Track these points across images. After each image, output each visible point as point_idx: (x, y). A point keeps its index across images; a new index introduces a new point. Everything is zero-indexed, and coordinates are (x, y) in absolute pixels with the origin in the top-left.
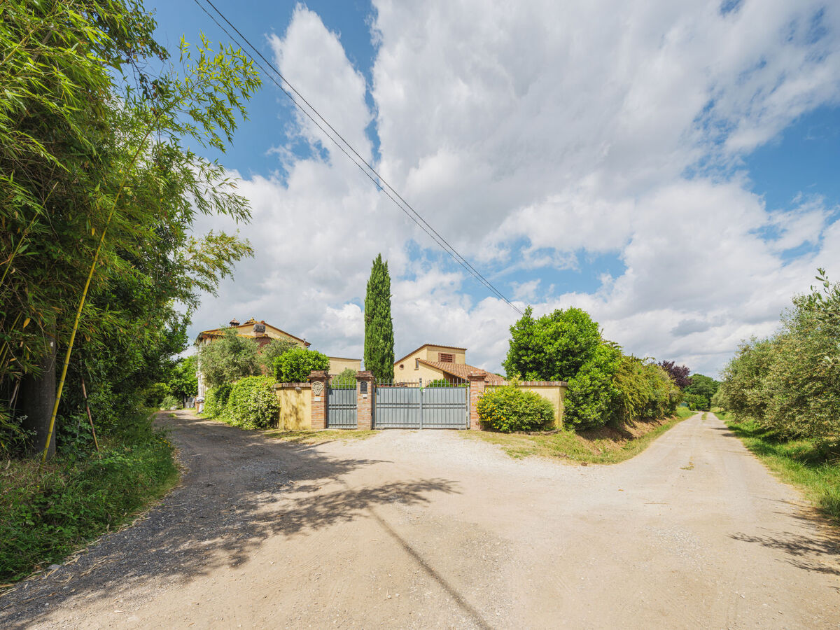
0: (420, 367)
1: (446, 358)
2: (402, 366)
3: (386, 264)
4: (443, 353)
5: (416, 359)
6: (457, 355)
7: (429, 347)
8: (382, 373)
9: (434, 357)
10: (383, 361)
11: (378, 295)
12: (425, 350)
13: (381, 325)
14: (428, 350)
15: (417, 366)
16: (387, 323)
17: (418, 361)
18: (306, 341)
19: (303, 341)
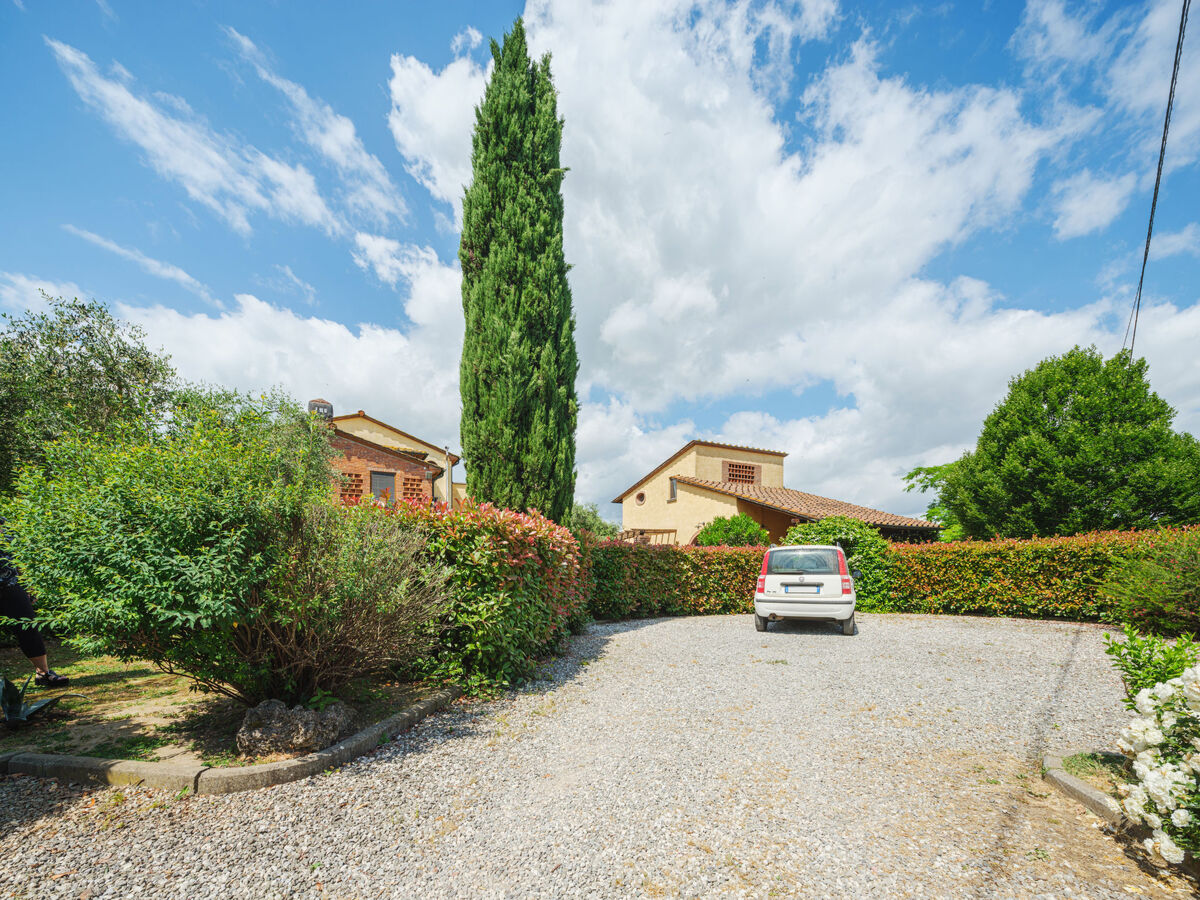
0: (680, 493)
1: (741, 473)
2: (641, 497)
3: (546, 61)
4: (735, 461)
5: (671, 479)
6: (765, 467)
7: (702, 449)
8: (520, 470)
9: (713, 470)
10: (521, 420)
11: (506, 160)
12: (692, 455)
13: (516, 278)
14: (698, 453)
15: (673, 494)
16: (541, 272)
17: (675, 481)
18: (450, 451)
19: (443, 452)
